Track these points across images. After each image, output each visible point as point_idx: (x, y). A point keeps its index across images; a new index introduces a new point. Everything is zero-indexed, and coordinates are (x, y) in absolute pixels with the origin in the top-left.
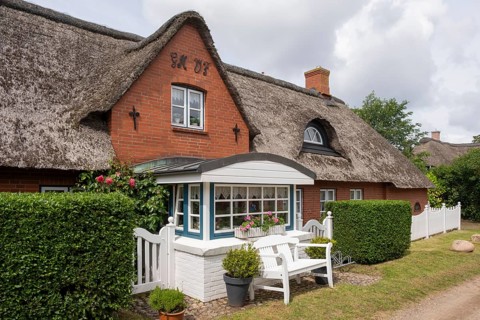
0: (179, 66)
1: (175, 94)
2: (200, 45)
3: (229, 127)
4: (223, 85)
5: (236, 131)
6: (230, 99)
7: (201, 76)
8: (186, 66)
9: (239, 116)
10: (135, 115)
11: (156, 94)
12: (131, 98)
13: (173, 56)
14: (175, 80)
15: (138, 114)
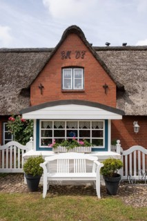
0: (66, 58)
1: (66, 73)
2: (80, 42)
3: (100, 86)
4: (96, 61)
5: (106, 87)
6: (101, 68)
7: (80, 60)
8: (71, 56)
9: (108, 77)
10: (42, 88)
11: (52, 75)
12: (40, 79)
13: (63, 53)
14: (63, 66)
15: (43, 87)
